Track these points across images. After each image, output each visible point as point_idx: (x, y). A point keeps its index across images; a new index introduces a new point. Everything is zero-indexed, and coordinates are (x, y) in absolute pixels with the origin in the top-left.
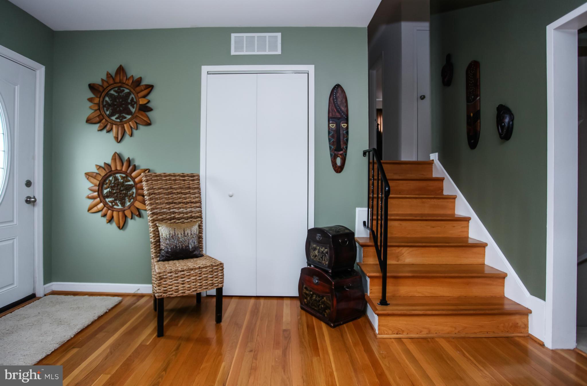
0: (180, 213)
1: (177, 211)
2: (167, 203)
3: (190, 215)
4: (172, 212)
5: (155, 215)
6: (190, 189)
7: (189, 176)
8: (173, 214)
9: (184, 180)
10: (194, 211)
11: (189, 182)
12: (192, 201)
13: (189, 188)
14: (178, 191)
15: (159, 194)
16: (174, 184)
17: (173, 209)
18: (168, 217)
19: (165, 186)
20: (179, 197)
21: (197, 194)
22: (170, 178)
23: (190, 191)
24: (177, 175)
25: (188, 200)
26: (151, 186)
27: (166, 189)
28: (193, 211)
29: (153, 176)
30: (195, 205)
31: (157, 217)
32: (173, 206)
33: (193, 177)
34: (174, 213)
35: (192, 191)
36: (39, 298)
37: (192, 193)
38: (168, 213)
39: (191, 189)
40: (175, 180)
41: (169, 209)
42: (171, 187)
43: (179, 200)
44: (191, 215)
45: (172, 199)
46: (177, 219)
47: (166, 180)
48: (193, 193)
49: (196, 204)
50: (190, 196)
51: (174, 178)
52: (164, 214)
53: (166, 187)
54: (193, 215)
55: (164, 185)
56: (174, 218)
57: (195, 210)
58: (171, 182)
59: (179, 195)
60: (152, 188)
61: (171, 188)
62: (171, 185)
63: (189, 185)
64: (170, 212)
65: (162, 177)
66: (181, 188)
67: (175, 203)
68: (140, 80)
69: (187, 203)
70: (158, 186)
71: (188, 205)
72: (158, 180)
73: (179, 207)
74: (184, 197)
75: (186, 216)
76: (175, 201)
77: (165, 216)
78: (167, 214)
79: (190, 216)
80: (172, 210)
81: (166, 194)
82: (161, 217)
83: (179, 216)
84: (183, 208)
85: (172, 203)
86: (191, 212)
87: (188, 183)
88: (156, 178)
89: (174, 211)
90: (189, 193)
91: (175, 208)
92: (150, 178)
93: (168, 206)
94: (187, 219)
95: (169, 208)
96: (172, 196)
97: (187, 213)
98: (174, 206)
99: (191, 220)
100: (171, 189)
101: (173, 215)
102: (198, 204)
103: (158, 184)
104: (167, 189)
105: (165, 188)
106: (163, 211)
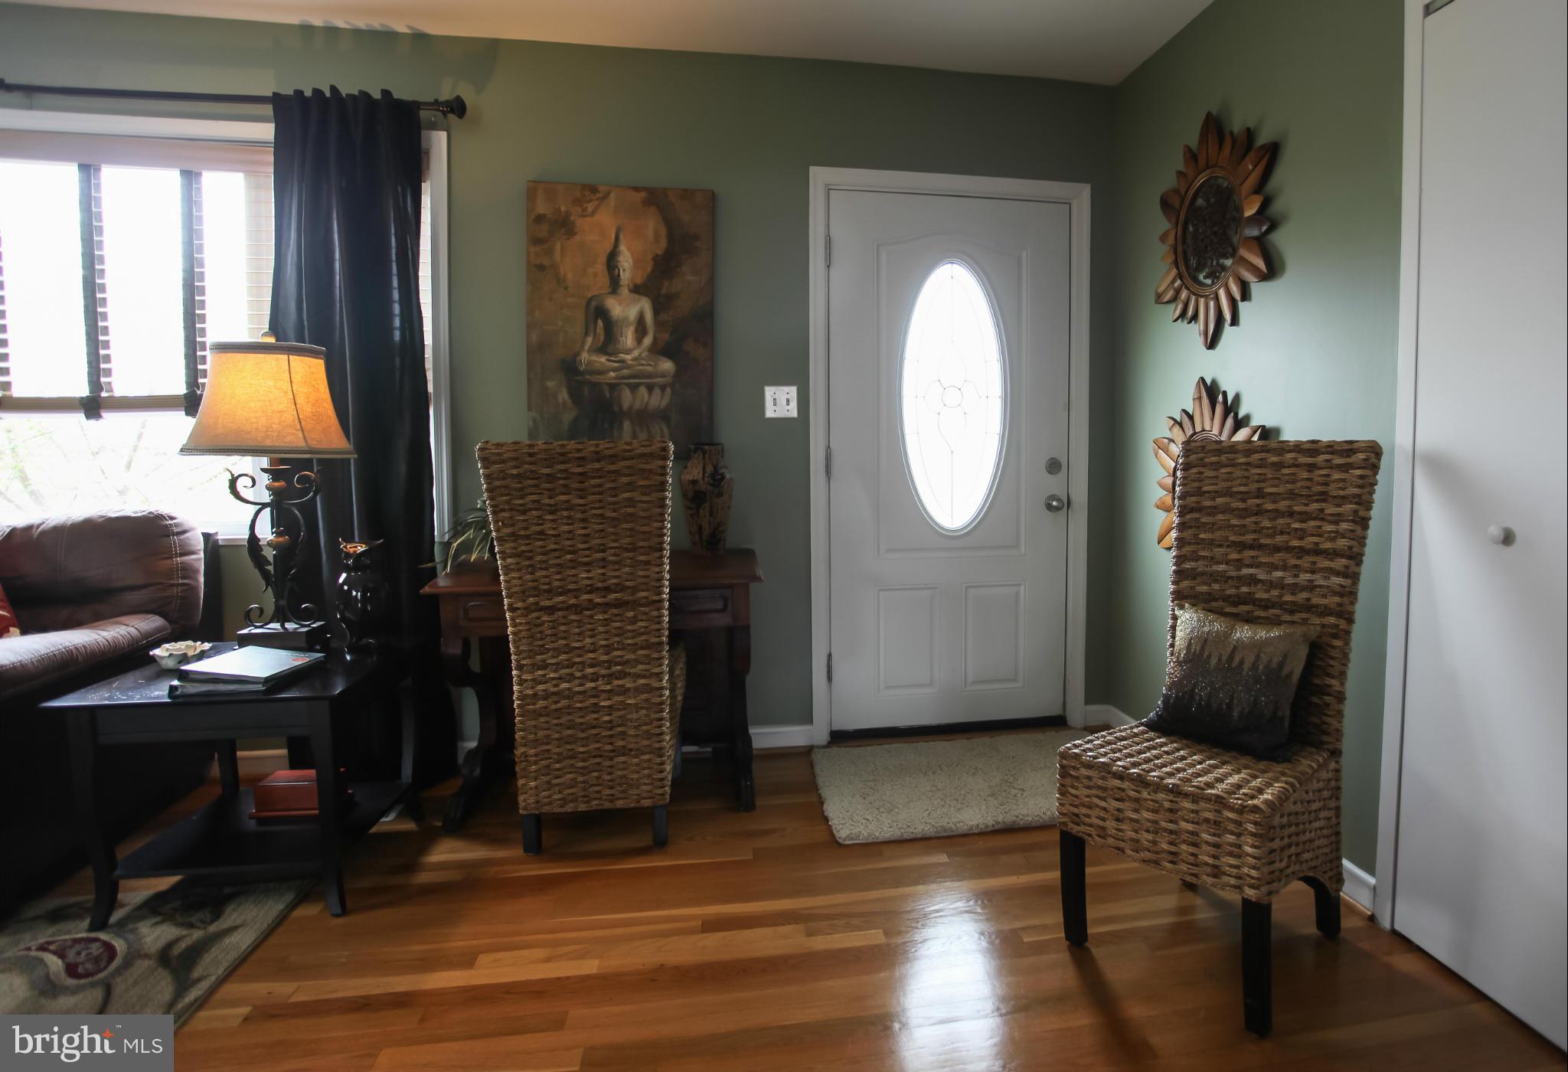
0: (1271, 585)
1: (1262, 576)
2: (1234, 544)
3: (1303, 598)
4: (1244, 576)
5: (1186, 578)
6: (1324, 501)
7: (1332, 453)
8: (1249, 585)
9: (1311, 467)
10: (1320, 586)
11: (1328, 476)
12: (1321, 546)
13: (1324, 497)
14: (1282, 505)
15: (1214, 511)
16: (1273, 478)
17: (1250, 566)
18: (1228, 592)
19: (1241, 485)
20: (1279, 527)
21: (1348, 521)
22: (1261, 459)
23: (1322, 510)
24: (1287, 448)
25: (1308, 542)
26: (1196, 484)
27: (1240, 496)
28: (1316, 583)
29: (1210, 451)
30: (1326, 564)
31: (1192, 588)
32: (1253, 557)
33: (1348, 456)
34: (1253, 580)
35: (1331, 509)
36: (1071, 728)
37: (1330, 518)
38: (1231, 578)
39: (1330, 499)
40: (1279, 466)
41: (1239, 564)
42: (1259, 489)
43: (1279, 539)
44: (1308, 599)
45: (1255, 532)
46: (1257, 603)
47: (1248, 464)
48: (1332, 515)
49: (1332, 560)
50: (1320, 527)
51: (1275, 459)
52: (1216, 581)
53: (1242, 489)
54: (1315, 600)
55: (1239, 481)
56: (1248, 599)
57: (1321, 582)
58: (1265, 474)
59: (1281, 521)
60: (1199, 493)
61: (1260, 494)
62: (1262, 485)
63: (1326, 484)
64: (1239, 578)
65: (1237, 455)
66: (1292, 495)
67: (1261, 547)
68: (1250, 134)
69: (1302, 552)
70: (1216, 484)
71: (1306, 561)
72: (1217, 466)
73: (1272, 564)
74: (1296, 530)
75: (1288, 598)
76: (1263, 541)
77: (1216, 587)
78: (1226, 582)
79: (1301, 602)
80: (1245, 571)
81: (1235, 512)
82: (1204, 588)
83: (1265, 596)
84: (1284, 568)
85: (1251, 547)
86: (1311, 587)
87: (1320, 479)
88: (1214, 459)
89: (1251, 575)
90: (1320, 515)
91: (1258, 565)
92: (1197, 459)
93: (1234, 556)
94: (1292, 612)
95: (1238, 560)
96: (1256, 523)
97: (1295, 589)
98: (1257, 557)
99: (1304, 615)
100: (1257, 497)
101: (1245, 589)
102: (1339, 560)
103: (1217, 477)
104: (1244, 497)
105: (1241, 493)
106: (1216, 568)
